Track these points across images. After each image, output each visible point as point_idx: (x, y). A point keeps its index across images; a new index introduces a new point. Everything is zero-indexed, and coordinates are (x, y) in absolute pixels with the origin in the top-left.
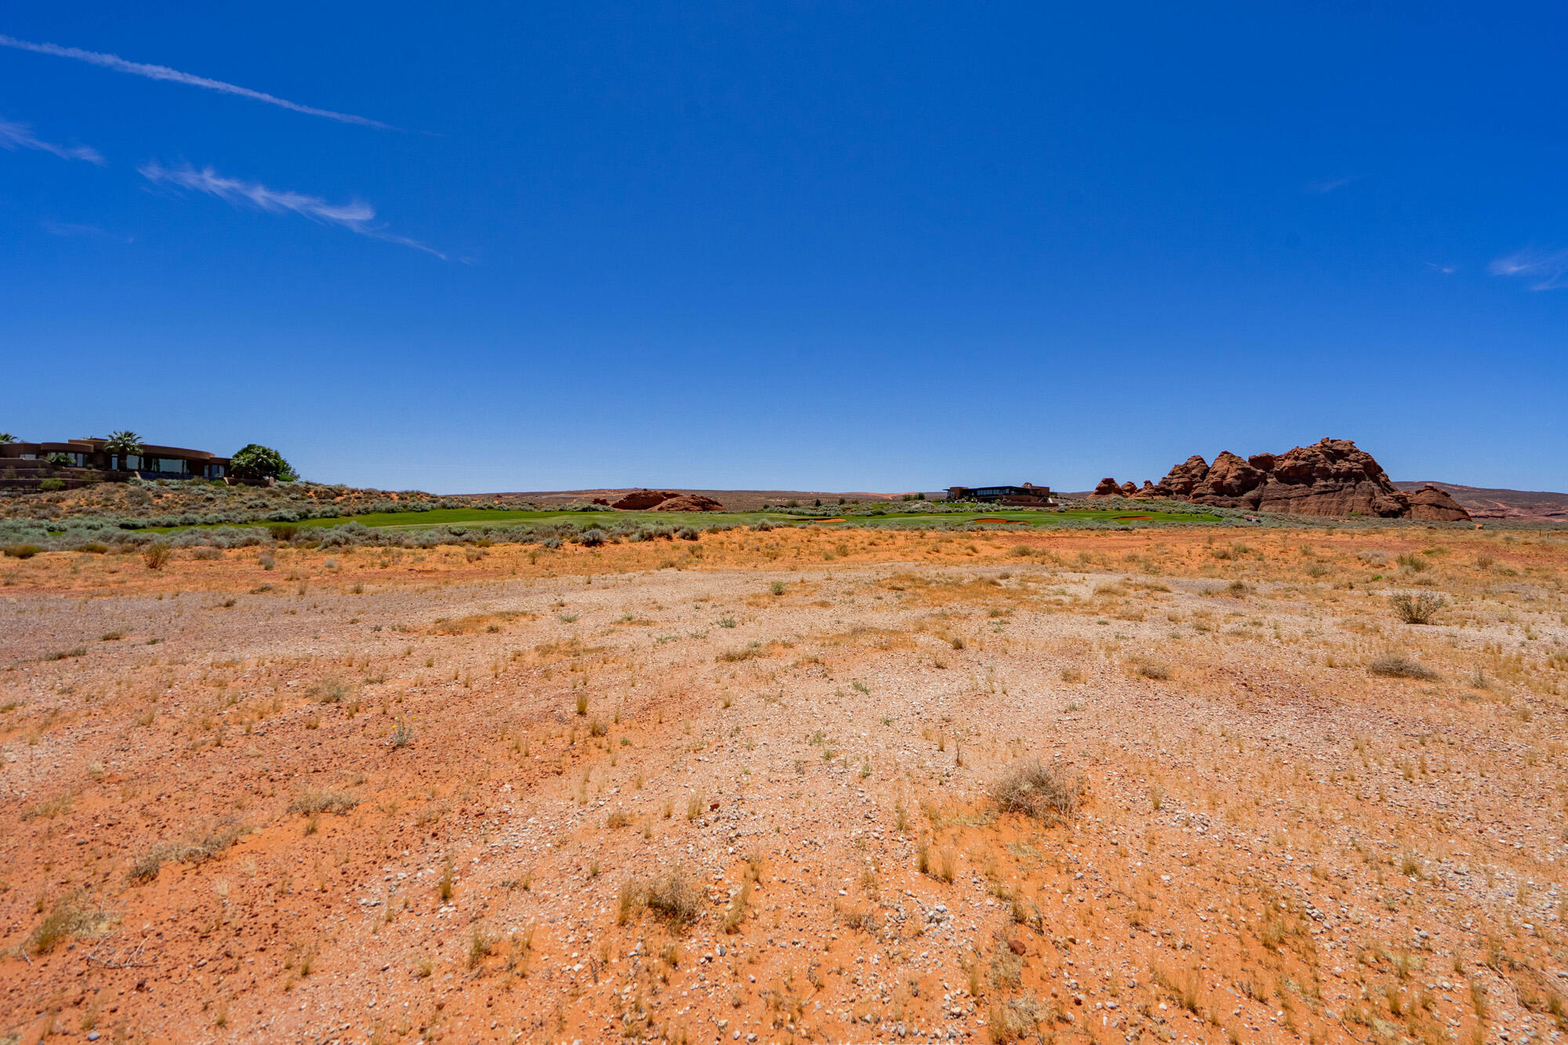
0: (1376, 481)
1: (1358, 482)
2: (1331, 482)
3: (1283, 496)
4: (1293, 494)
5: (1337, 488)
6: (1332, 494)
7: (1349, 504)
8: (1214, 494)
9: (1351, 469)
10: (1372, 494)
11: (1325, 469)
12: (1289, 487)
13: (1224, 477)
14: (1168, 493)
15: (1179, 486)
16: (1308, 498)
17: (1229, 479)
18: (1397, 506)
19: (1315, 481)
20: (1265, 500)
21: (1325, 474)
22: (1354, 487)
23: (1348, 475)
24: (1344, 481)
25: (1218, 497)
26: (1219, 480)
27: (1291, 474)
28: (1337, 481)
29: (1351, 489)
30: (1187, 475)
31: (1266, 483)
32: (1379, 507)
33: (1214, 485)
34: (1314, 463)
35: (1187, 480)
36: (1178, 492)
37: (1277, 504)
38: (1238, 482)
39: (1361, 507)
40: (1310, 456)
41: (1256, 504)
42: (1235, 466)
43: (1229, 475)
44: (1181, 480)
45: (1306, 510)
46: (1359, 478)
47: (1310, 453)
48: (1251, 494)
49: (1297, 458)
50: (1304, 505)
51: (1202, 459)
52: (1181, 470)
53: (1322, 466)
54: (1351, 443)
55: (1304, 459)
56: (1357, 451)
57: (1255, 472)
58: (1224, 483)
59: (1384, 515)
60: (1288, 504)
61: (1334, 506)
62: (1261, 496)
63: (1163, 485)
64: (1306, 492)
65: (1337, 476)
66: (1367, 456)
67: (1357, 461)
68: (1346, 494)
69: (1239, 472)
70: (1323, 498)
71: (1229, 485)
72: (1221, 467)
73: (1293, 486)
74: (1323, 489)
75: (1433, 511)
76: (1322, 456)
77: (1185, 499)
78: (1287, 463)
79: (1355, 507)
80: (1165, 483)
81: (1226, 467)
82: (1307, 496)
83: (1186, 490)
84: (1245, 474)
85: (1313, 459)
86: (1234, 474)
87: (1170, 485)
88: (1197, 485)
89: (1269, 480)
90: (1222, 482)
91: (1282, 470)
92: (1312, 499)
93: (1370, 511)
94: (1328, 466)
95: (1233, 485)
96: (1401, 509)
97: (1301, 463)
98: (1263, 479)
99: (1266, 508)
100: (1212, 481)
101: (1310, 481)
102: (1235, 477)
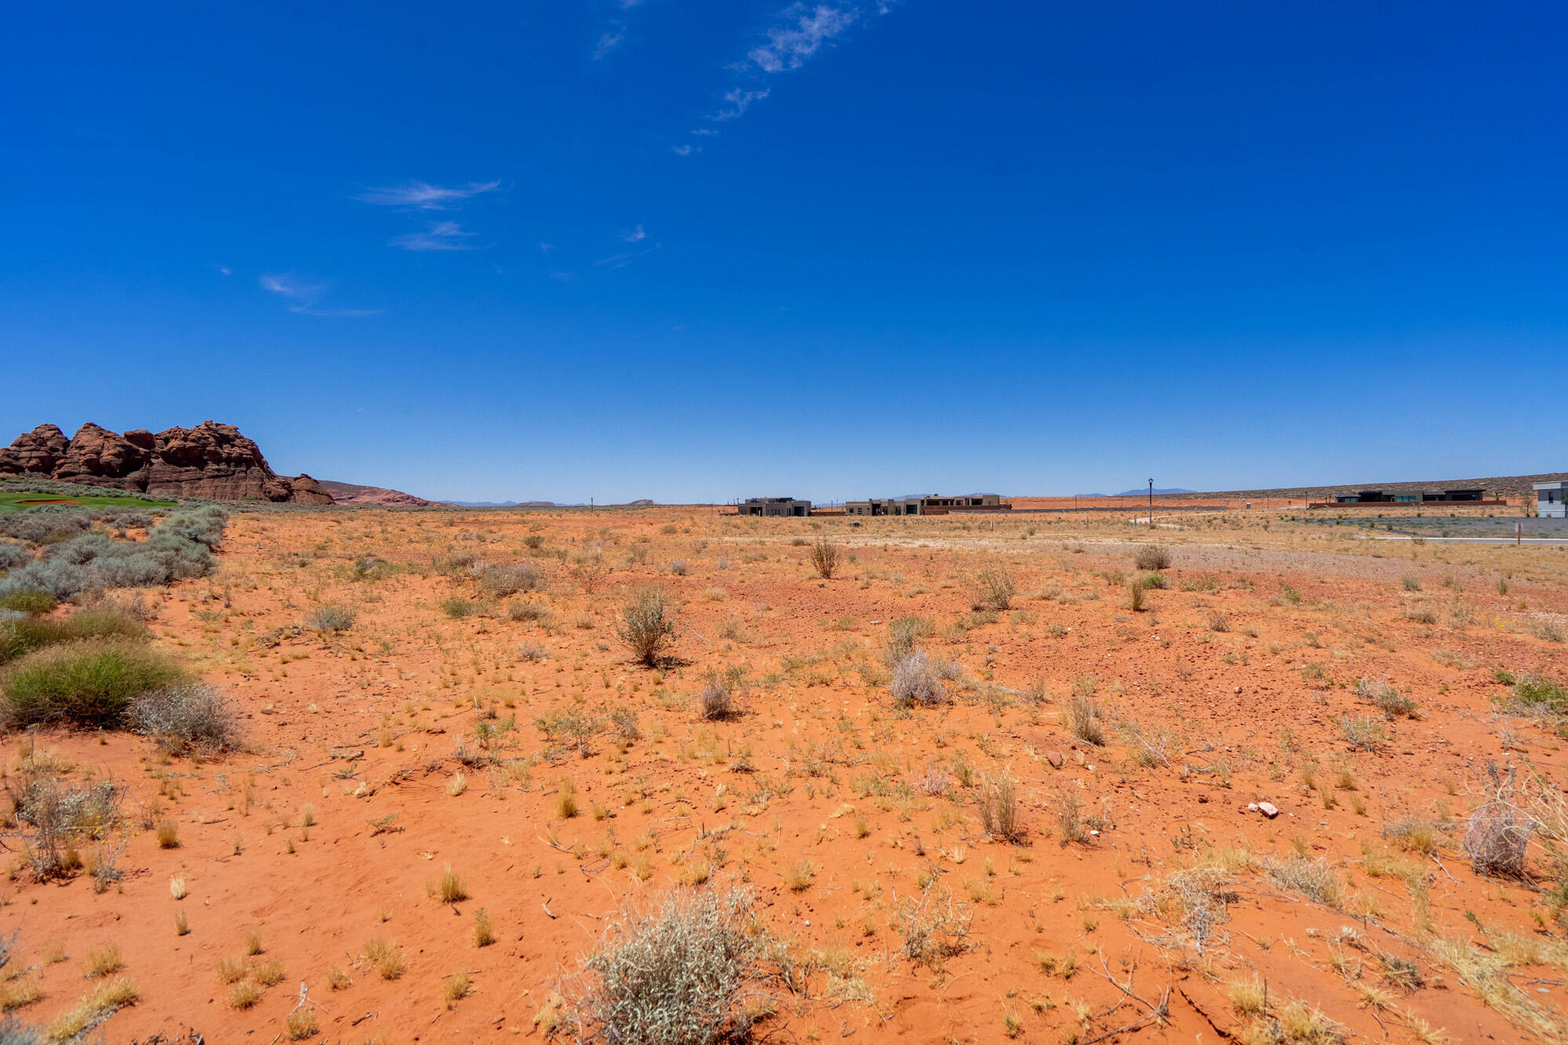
0: (262, 468)
1: (248, 468)
2: (223, 466)
3: (173, 478)
4: (184, 477)
5: (230, 473)
6: (225, 479)
7: (242, 488)
8: (88, 473)
9: (241, 454)
10: (262, 480)
11: (218, 453)
12: (179, 469)
13: (98, 453)
14: (18, 470)
15: (33, 462)
16: (201, 482)
17: (106, 456)
18: (284, 491)
19: (207, 464)
20: (153, 482)
21: (217, 458)
22: (246, 472)
23: (239, 461)
24: (236, 466)
25: (96, 478)
26: (95, 457)
27: (179, 455)
28: (229, 466)
29: (243, 474)
30: (43, 448)
31: (152, 464)
32: (270, 492)
33: (88, 463)
34: (204, 446)
35: (44, 454)
36: (32, 469)
37: (167, 487)
38: (119, 461)
39: (254, 492)
40: (199, 438)
41: (142, 485)
42: (113, 442)
43: (105, 453)
44: (35, 454)
45: (200, 494)
46: (249, 463)
47: (200, 435)
48: (135, 475)
49: (185, 439)
50: (197, 488)
51: (58, 429)
52: (34, 441)
53: (213, 449)
54: (236, 429)
55: (193, 441)
56: (242, 437)
57: (138, 451)
58: (101, 461)
59: (273, 499)
60: (180, 487)
61: (228, 490)
62: (147, 478)
63: (6, 459)
64: (198, 476)
65: (229, 460)
66: (253, 444)
67: (245, 447)
68: (239, 479)
69: (118, 448)
70: (217, 482)
71: (108, 464)
72: (91, 441)
73: (183, 469)
74: (216, 473)
75: (310, 496)
76: (211, 439)
77: (45, 477)
78: (173, 443)
79: (248, 491)
80: (8, 456)
81: (99, 441)
82: (200, 479)
83: (46, 466)
84: (126, 452)
85: (203, 441)
86: (113, 451)
87: (17, 459)
88: (62, 461)
89: (153, 460)
90: (98, 460)
91: (169, 450)
92: (205, 482)
93: (263, 496)
94: (219, 449)
95: (113, 464)
96: (285, 494)
97: (190, 444)
98: (147, 459)
99: (155, 492)
100: (83, 458)
101: (201, 464)
102: (115, 455)
